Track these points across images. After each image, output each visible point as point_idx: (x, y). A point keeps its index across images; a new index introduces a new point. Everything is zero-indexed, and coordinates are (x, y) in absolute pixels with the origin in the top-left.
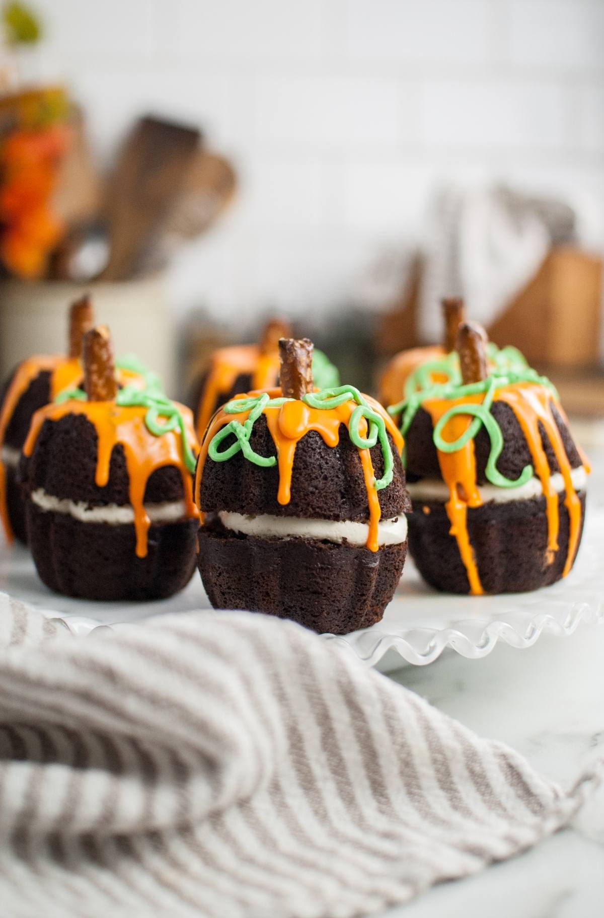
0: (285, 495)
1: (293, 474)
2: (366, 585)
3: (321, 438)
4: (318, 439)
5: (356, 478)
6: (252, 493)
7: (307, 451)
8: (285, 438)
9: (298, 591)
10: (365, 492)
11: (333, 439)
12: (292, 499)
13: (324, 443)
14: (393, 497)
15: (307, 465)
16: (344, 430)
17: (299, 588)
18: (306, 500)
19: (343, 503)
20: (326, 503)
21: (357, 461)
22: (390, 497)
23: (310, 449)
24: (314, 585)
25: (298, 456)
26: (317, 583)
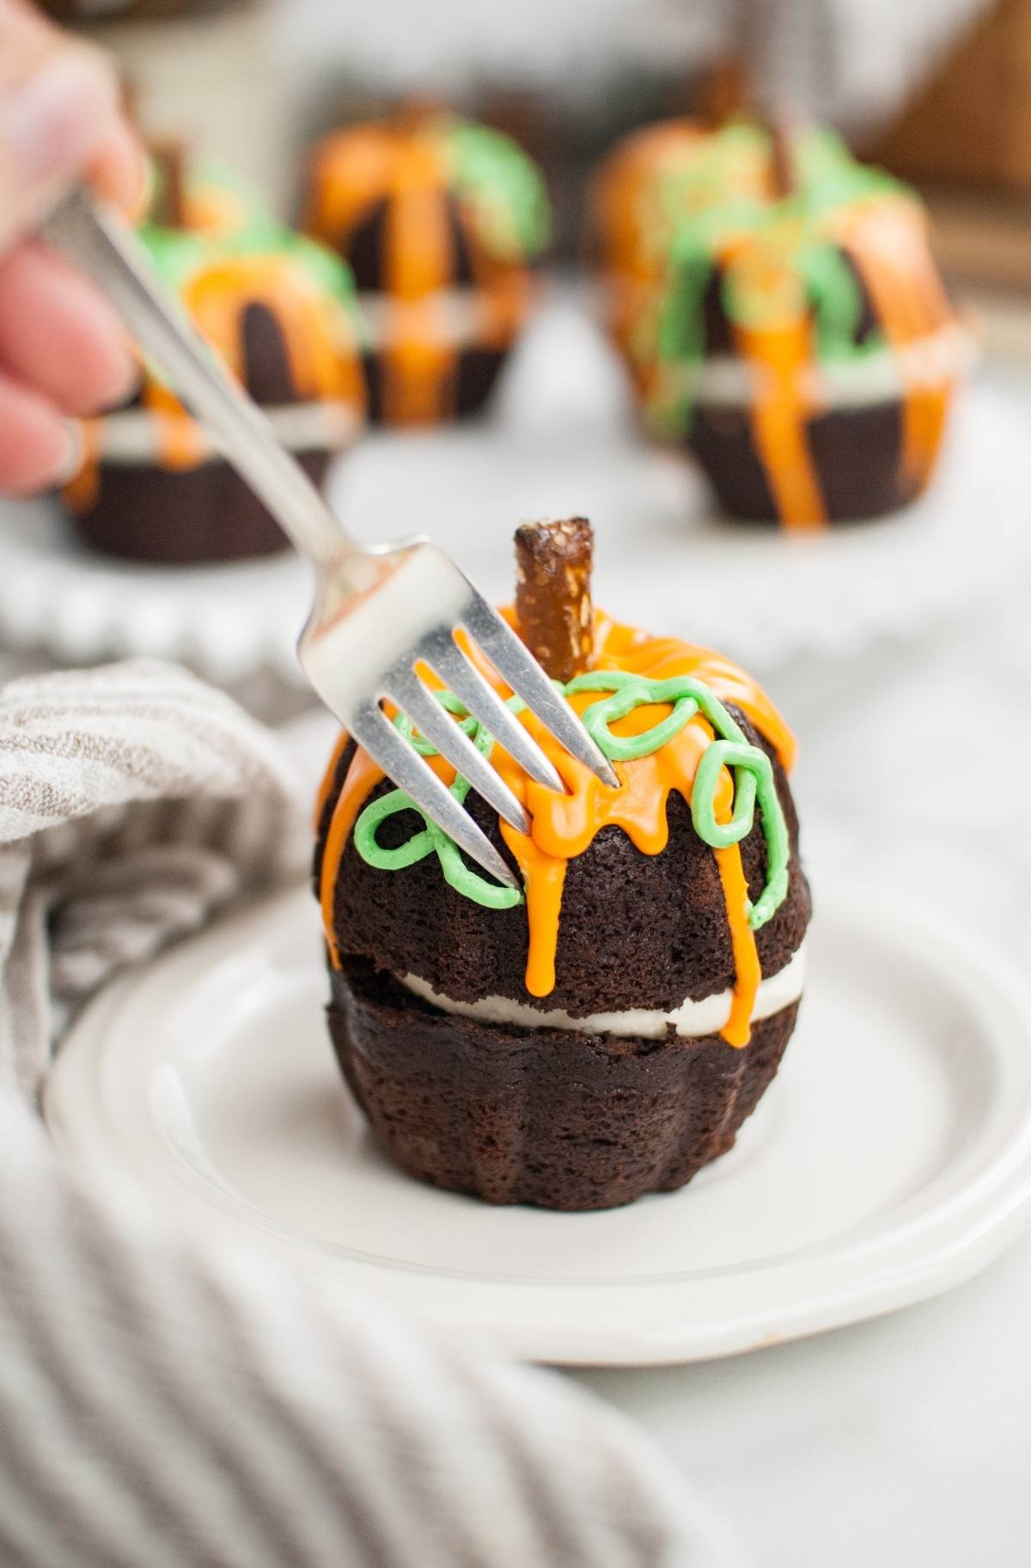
0: (542, 977)
1: (561, 926)
2: (715, 1113)
3: (625, 836)
4: (617, 840)
5: (709, 916)
6: (462, 958)
7: (593, 873)
8: (545, 856)
9: (562, 1138)
10: (725, 943)
11: (652, 833)
12: (558, 982)
13: (634, 848)
14: (786, 923)
15: (595, 907)
16: (678, 809)
17: (563, 1134)
18: (591, 984)
19: (679, 972)
20: (638, 984)
21: (711, 876)
22: (779, 926)
23: (600, 869)
24: (600, 1129)
25: (571, 890)
26: (608, 1126)
